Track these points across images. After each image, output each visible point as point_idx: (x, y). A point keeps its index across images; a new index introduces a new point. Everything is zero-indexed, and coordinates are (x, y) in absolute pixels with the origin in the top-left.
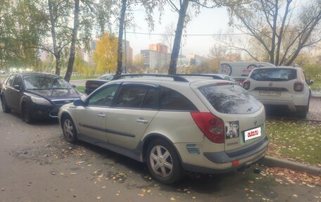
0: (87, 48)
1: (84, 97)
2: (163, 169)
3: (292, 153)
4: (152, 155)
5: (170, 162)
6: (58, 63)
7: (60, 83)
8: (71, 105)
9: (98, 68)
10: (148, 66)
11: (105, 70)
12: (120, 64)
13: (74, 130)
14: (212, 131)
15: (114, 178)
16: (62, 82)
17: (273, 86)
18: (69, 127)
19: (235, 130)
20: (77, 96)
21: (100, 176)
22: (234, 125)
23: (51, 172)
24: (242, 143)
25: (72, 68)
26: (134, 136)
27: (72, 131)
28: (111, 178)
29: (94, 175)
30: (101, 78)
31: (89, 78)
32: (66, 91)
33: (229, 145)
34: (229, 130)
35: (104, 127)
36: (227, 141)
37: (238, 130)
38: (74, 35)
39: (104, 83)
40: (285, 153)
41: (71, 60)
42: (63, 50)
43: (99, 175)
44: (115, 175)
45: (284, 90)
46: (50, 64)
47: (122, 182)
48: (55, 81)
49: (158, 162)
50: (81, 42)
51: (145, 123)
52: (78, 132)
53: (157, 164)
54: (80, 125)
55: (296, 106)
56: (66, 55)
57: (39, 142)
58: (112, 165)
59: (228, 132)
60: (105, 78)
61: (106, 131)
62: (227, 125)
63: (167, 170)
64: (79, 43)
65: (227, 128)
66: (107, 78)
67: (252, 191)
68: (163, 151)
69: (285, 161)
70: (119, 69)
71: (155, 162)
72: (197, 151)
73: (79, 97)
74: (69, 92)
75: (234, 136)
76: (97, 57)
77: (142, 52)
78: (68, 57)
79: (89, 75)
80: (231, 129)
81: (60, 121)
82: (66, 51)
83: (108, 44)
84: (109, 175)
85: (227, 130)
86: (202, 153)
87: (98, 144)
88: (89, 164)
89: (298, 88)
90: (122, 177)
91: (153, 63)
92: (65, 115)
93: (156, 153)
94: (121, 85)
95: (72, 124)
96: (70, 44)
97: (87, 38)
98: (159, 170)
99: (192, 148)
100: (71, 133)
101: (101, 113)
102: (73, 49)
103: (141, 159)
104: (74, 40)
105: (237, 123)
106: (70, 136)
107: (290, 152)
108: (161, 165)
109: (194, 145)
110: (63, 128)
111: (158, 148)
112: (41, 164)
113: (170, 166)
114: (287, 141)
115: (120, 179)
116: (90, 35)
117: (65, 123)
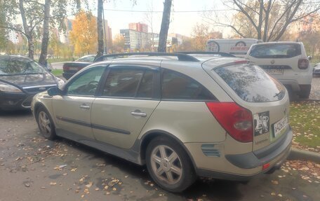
0: (62, 27)
1: (62, 83)
2: (169, 175)
3: (310, 141)
4: (154, 156)
5: (179, 166)
6: (30, 45)
7: (34, 67)
8: (45, 94)
9: (76, 48)
10: (129, 46)
11: (85, 51)
12: (101, 44)
13: (52, 125)
14: (236, 126)
15: (106, 187)
16: (36, 66)
17: (275, 64)
18: (45, 121)
19: (265, 124)
20: (53, 81)
21: (88, 186)
22: (265, 117)
23: (25, 183)
24: (271, 139)
25: (46, 49)
26: (129, 133)
27: (49, 125)
28: (102, 188)
29: (80, 184)
30: (80, 60)
31: (67, 60)
32: (41, 76)
33: (257, 143)
34: (258, 124)
35: (89, 122)
36: (256, 139)
37: (268, 124)
38: (46, 11)
39: (85, 65)
40: (303, 142)
41: (45, 41)
42: (35, 29)
43: (86, 183)
44: (107, 183)
45: (287, 67)
46: (24, 46)
47: (117, 193)
48: (28, 65)
49: (162, 165)
50: (55, 20)
51: (143, 116)
52: (57, 127)
53: (160, 169)
54: (58, 118)
55: (300, 86)
56: (39, 35)
57: (9, 139)
58: (101, 168)
59: (257, 127)
60: (85, 60)
61: (92, 126)
62: (256, 117)
63: (175, 176)
64: (53, 22)
65: (256, 121)
66: (87, 59)
67: (280, 195)
68: (168, 153)
69: (306, 151)
70: (101, 50)
71: (158, 166)
72: (216, 153)
73: (56, 83)
74: (45, 77)
75: (264, 132)
76: (74, 38)
77: (122, 31)
78: (42, 37)
79: (67, 57)
80: (260, 123)
81: (33, 113)
82: (38, 31)
83: (86, 23)
84: (100, 184)
85: (256, 125)
86: (223, 156)
87: (82, 142)
88: (73, 167)
89: (303, 65)
90: (116, 185)
91: (133, 44)
92: (39, 107)
93: (159, 154)
94: (107, 67)
95: (48, 117)
96: (43, 23)
97: (61, 15)
98: (164, 175)
99: (209, 150)
100: (48, 127)
101: (84, 104)
102: (46, 27)
103: (139, 161)
104: (46, 18)
105: (267, 114)
106: (48, 132)
107: (307, 140)
108: (166, 169)
109: (213, 145)
110: (38, 121)
111: (162, 148)
112: (11, 171)
113: (179, 171)
114: (300, 126)
115: (115, 189)
116: (65, 11)
117: (40, 115)
